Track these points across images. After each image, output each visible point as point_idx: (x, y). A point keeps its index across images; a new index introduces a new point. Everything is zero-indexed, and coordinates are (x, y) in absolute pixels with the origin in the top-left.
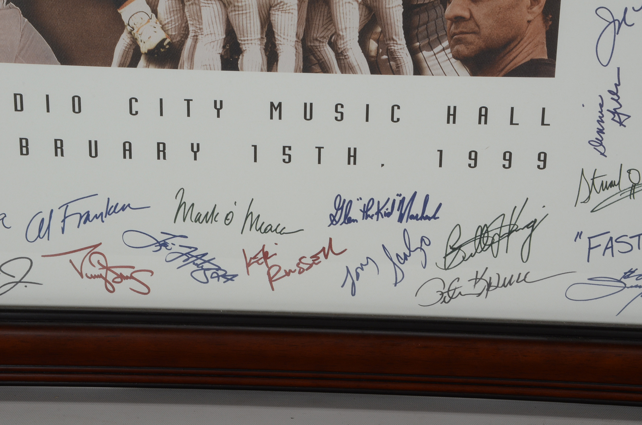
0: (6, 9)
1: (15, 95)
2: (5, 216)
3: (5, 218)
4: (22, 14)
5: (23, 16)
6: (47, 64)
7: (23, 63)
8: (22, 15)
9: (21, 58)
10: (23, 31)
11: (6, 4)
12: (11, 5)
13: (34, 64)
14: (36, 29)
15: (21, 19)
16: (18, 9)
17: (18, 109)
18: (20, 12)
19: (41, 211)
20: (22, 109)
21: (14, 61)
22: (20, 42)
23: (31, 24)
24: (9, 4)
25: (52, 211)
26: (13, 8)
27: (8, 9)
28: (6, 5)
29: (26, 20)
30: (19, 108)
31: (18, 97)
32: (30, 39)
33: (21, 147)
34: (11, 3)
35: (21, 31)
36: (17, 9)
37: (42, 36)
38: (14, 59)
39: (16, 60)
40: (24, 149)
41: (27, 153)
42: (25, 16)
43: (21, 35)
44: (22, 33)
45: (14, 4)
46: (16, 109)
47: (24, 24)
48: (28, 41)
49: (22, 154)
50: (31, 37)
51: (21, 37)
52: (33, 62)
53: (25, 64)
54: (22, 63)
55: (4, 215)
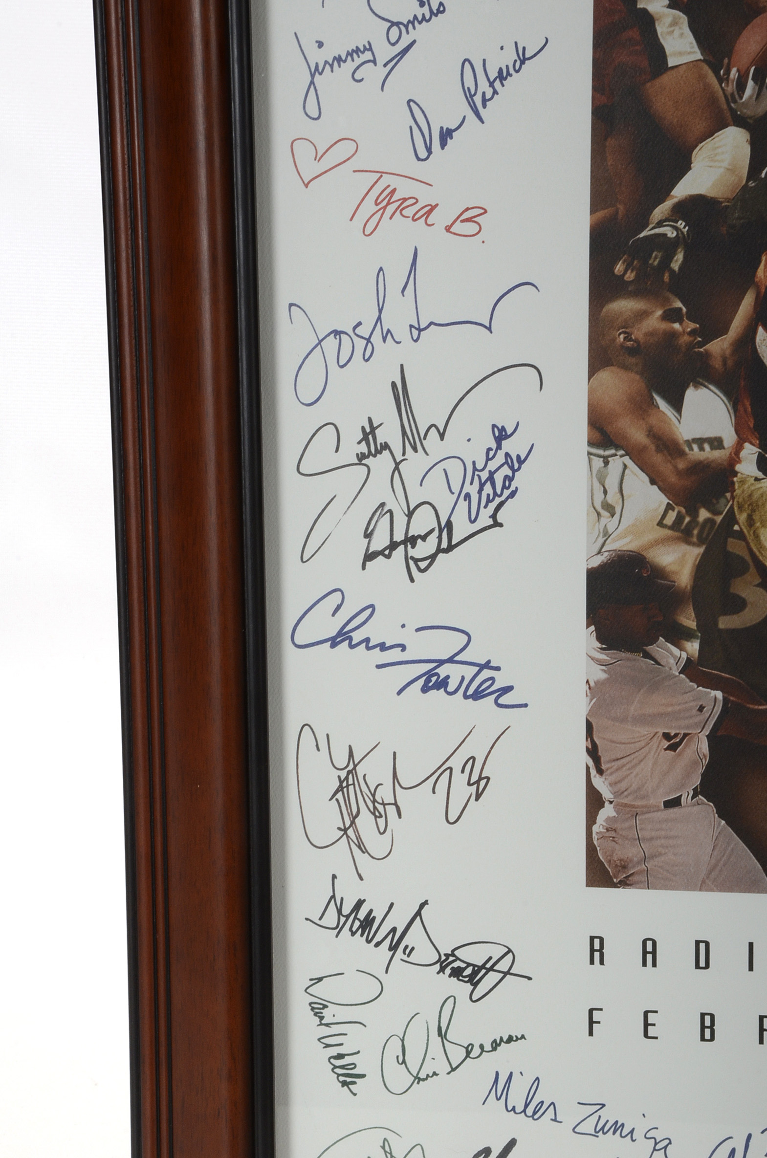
0: (691, 806)
1: (698, 943)
2: (670, 1143)
3: (670, 1146)
4: (717, 813)
5: (719, 816)
6: (754, 892)
7: (714, 891)
8: (716, 815)
9: (710, 883)
10: (715, 840)
11: (693, 798)
12: (701, 799)
13: (731, 892)
14: (738, 836)
15: (714, 821)
16: (711, 806)
17: (701, 966)
18: (713, 811)
19: (731, 1136)
20: (707, 966)
21: (699, 889)
22: (711, 857)
23: (730, 829)
24: (697, 798)
25: (749, 1137)
26: (703, 803)
27: (694, 805)
28: (692, 800)
29: (723, 822)
30: (702, 963)
31: (702, 946)
32: (727, 853)
33: (703, 1027)
34: (700, 796)
35: (714, 840)
36: (709, 805)
37: (747, 848)
38: (699, 885)
39: (703, 886)
40: (707, 1032)
41: (712, 1038)
42: (721, 816)
43: (713, 847)
44: (714, 843)
45: (705, 798)
46: (697, 966)
47: (719, 830)
48: (724, 855)
49: (703, 1038)
50: (730, 849)
51: (713, 850)
52: (731, 890)
53: (716, 893)
54: (712, 890)
55: (668, 1141)
